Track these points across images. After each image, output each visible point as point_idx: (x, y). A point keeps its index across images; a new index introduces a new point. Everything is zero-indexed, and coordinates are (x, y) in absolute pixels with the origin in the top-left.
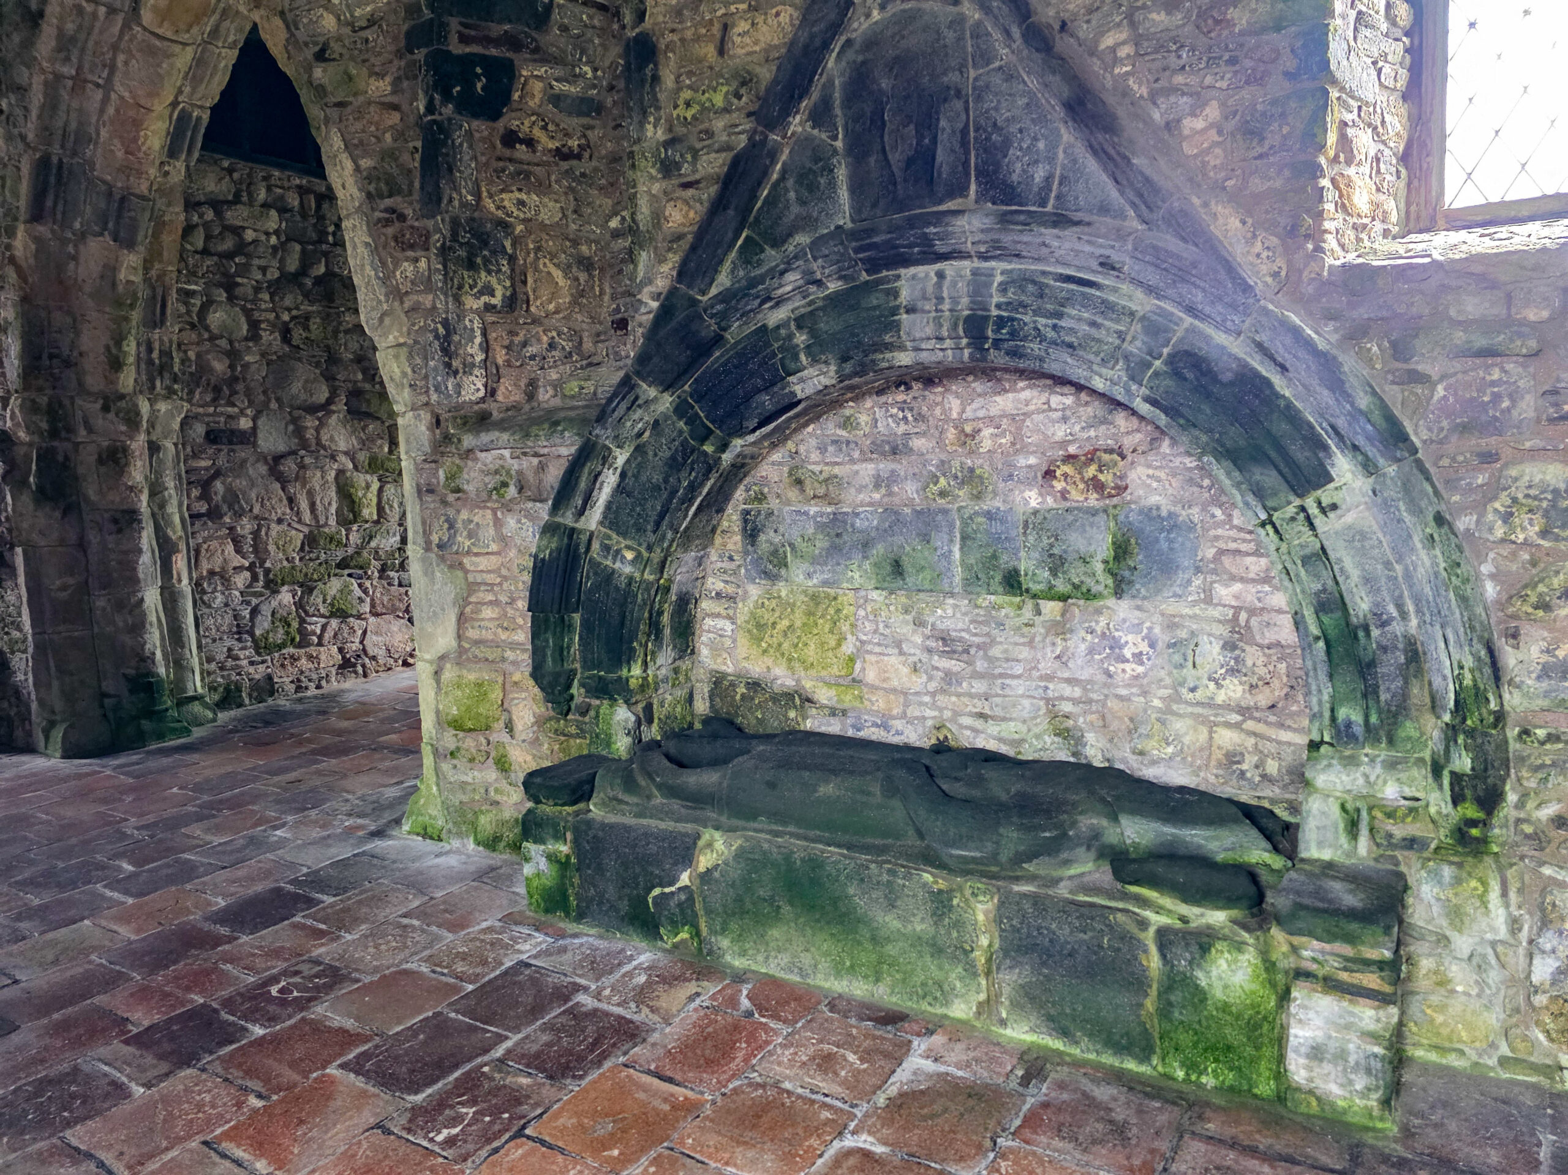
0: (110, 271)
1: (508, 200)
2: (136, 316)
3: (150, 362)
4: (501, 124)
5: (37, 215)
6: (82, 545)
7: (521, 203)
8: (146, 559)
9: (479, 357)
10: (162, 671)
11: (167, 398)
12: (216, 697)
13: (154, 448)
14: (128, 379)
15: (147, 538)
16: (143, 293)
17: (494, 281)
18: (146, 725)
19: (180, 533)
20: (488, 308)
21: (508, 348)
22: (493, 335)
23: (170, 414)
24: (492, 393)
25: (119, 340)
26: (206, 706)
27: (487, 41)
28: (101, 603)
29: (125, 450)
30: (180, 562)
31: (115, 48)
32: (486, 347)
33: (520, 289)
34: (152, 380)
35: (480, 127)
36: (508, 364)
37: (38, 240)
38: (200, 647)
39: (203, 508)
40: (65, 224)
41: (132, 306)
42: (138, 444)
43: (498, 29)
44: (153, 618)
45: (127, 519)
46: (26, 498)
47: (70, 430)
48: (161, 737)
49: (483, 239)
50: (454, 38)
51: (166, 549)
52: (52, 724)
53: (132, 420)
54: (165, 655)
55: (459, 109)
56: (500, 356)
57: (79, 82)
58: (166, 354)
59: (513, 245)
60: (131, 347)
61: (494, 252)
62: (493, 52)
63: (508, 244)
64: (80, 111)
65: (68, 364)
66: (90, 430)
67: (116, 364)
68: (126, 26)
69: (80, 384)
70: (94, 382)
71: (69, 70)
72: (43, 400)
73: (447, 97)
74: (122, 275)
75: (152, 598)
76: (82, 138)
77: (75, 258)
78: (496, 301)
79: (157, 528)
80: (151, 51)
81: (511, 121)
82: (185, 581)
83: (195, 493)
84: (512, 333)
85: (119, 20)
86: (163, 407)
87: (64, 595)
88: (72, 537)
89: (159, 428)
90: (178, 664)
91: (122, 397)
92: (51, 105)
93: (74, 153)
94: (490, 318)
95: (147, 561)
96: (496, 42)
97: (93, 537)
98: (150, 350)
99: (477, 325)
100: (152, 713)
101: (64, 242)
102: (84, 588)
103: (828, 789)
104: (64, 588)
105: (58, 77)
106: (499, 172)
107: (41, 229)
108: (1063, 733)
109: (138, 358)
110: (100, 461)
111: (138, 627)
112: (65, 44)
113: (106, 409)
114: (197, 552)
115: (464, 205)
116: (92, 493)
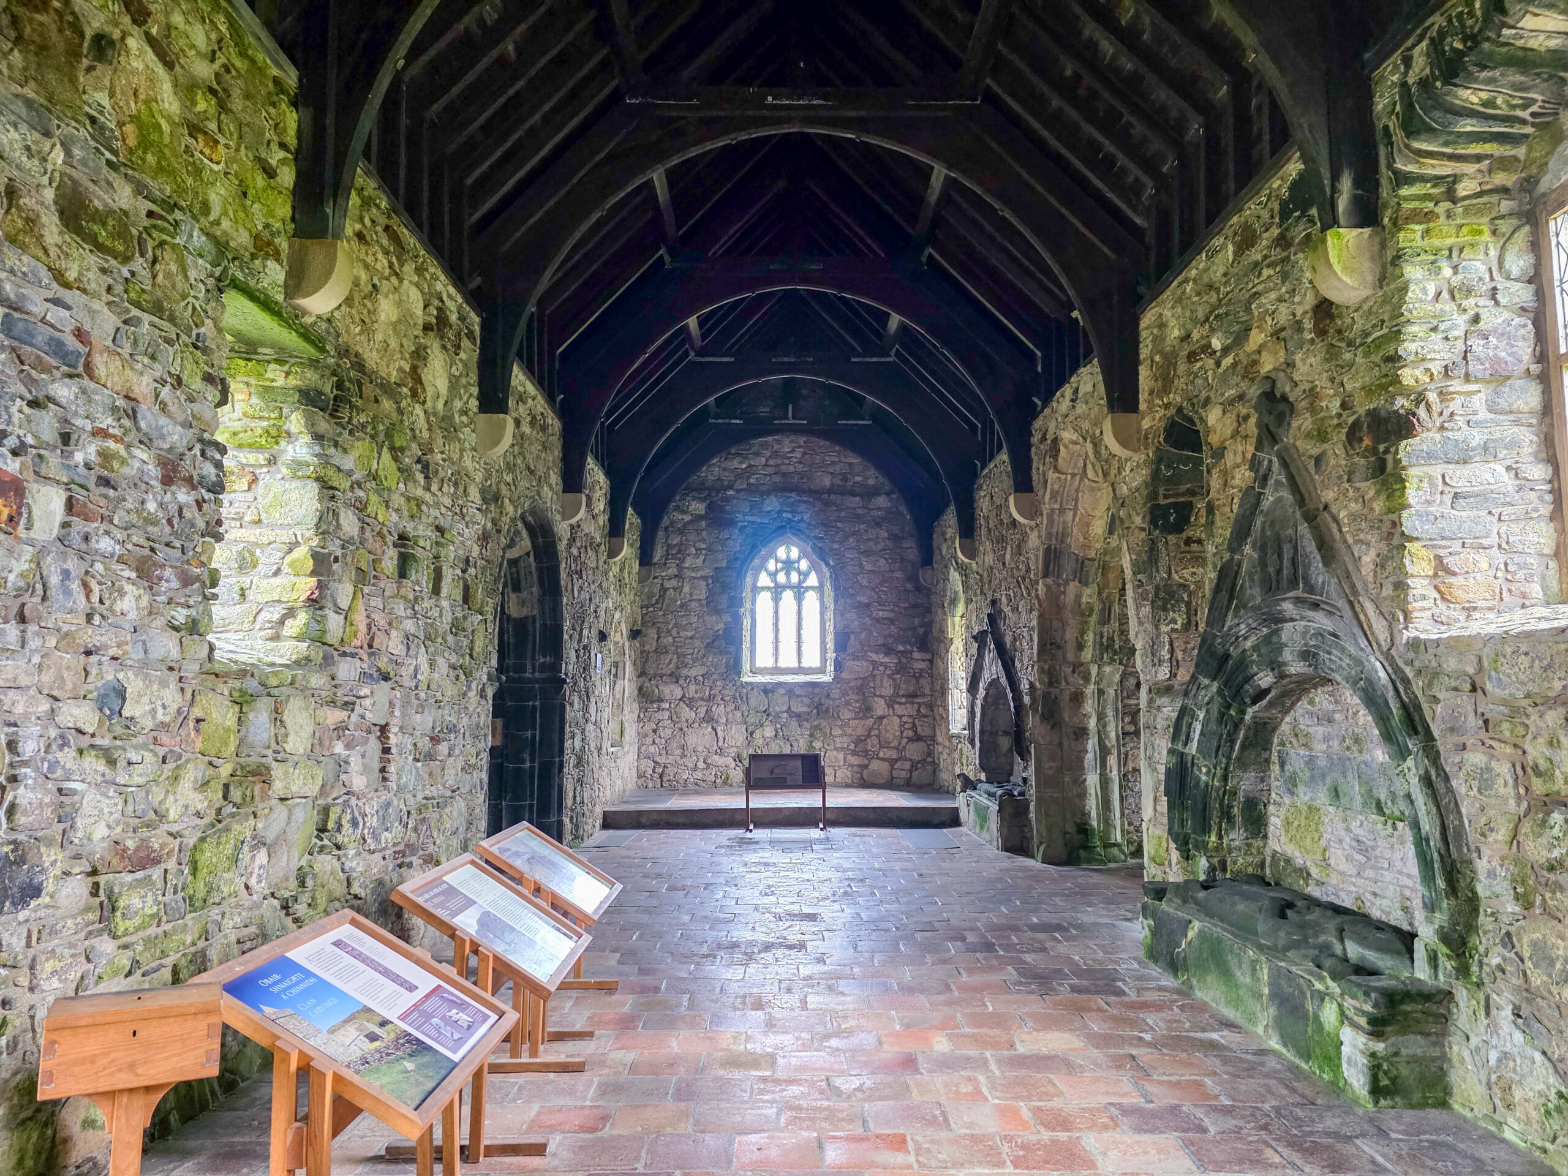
0: (1078, 597)
1: (1186, 573)
2: (1093, 619)
3: (1101, 644)
4: (1184, 535)
5: (1046, 575)
6: (1060, 745)
7: (1194, 573)
8: (1090, 756)
9: (1168, 656)
10: (1095, 824)
11: (1110, 664)
12: (1132, 849)
13: (1101, 692)
14: (1087, 655)
15: (1092, 744)
16: (1097, 607)
17: (1176, 616)
18: (1082, 853)
19: (1114, 742)
20: (1173, 630)
21: (1184, 651)
22: (1176, 645)
23: (1112, 673)
24: (1173, 675)
25: (1082, 633)
26: (1123, 852)
27: (1178, 495)
28: (1067, 779)
29: (1082, 693)
30: (1112, 761)
31: (1077, 491)
32: (1172, 651)
33: (1193, 619)
34: (1102, 654)
35: (1172, 539)
36: (1184, 659)
37: (1047, 586)
38: (1122, 814)
39: (1132, 729)
40: (1059, 576)
41: (1090, 615)
42: (1090, 689)
43: (1183, 488)
44: (1093, 792)
45: (1081, 733)
46: (1037, 718)
47: (1059, 683)
48: (1089, 862)
49: (1171, 595)
50: (1161, 497)
51: (1104, 751)
52: (1041, 843)
53: (1087, 678)
54: (1098, 815)
55: (1161, 532)
56: (1180, 655)
57: (1062, 511)
58: (1111, 639)
59: (1189, 596)
60: (1090, 637)
61: (1177, 601)
62: (1182, 499)
63: (1185, 596)
64: (1064, 522)
65: (1059, 647)
66: (1067, 683)
67: (1080, 647)
68: (1081, 480)
69: (1064, 657)
70: (1070, 657)
71: (1057, 506)
72: (1046, 667)
73: (1156, 526)
74: (1084, 600)
75: (1092, 780)
76: (1064, 535)
77: (1064, 593)
78: (1178, 626)
79: (1100, 739)
80: (1092, 489)
81: (1189, 533)
82: (1115, 772)
83: (1127, 720)
84: (1187, 643)
85: (1078, 478)
86: (1107, 669)
87: (1050, 772)
88: (1056, 741)
89: (1105, 682)
90: (1107, 822)
91: (1082, 664)
92: (1051, 521)
93: (1062, 542)
94: (1174, 636)
95: (1090, 757)
96: (1183, 495)
97: (1066, 743)
98: (1102, 637)
99: (1167, 639)
100: (1087, 847)
101: (1059, 585)
102: (1060, 770)
103: (1241, 907)
104: (1050, 768)
105: (1053, 510)
106: (1181, 560)
107: (1049, 581)
108: (1405, 909)
109: (1095, 643)
110: (1071, 700)
111: (1083, 795)
112: (1054, 496)
113: (1074, 672)
114: (1127, 755)
115: (1162, 579)
116: (1066, 717)
